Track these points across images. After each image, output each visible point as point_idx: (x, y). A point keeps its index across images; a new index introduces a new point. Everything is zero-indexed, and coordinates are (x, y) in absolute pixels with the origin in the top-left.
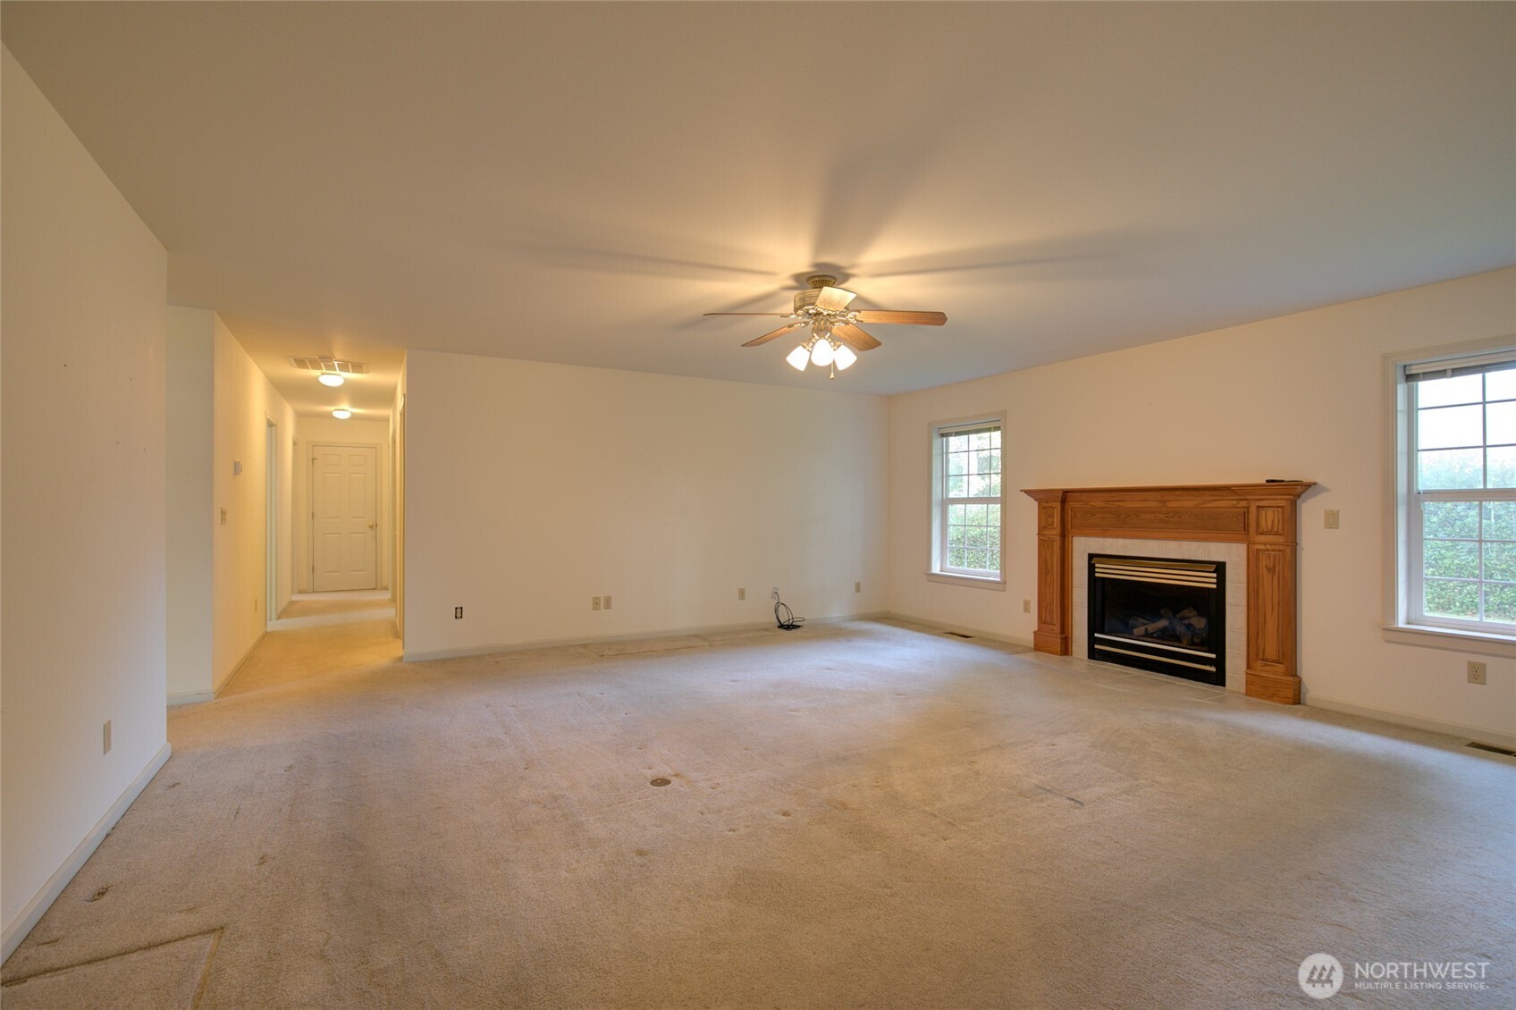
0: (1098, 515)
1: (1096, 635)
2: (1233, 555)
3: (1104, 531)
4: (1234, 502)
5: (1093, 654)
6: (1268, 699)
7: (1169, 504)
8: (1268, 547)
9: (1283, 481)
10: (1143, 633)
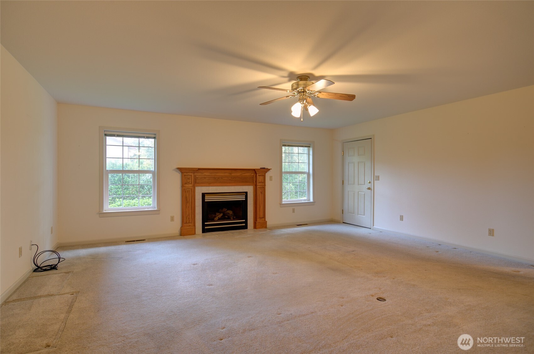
0: (207, 178)
1: (206, 223)
2: (250, 189)
3: (209, 184)
4: (251, 174)
5: (204, 231)
6: (262, 228)
7: (232, 174)
8: (261, 186)
9: (265, 168)
10: (218, 219)
